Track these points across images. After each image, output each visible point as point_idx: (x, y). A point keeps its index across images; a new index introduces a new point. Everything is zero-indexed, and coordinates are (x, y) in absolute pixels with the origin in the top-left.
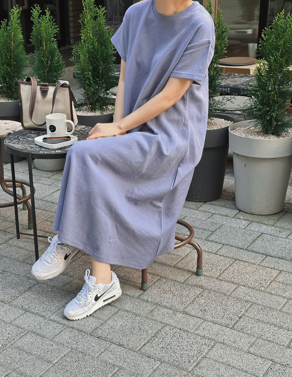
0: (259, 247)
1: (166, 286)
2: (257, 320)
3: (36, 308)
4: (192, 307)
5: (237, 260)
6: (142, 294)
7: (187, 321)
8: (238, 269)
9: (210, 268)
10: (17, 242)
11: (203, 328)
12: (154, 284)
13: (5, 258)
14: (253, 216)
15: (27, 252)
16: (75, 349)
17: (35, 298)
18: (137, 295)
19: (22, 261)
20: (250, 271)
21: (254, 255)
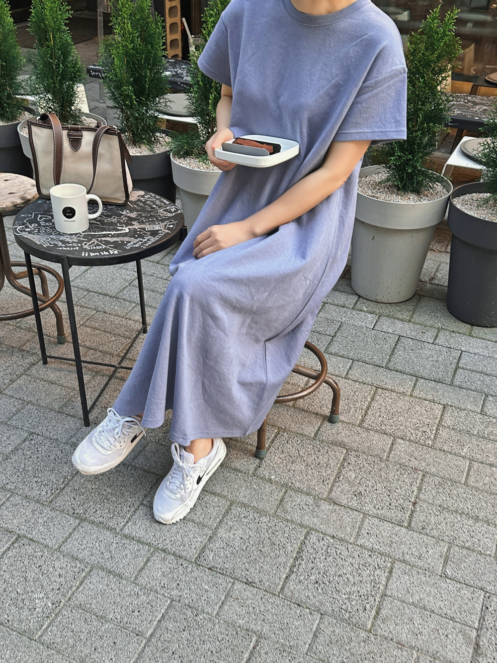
0: (402, 362)
1: (291, 448)
2: (440, 506)
3: (98, 512)
4: (340, 489)
5: (378, 388)
6: (259, 467)
7: (340, 518)
8: (384, 405)
9: (346, 407)
10: (45, 370)
11: (367, 531)
12: (272, 443)
13: (30, 406)
14: (379, 305)
15: (64, 391)
16: (178, 599)
17: (92, 489)
18: (252, 468)
19: (57, 410)
20: (403, 408)
21: (401, 378)
